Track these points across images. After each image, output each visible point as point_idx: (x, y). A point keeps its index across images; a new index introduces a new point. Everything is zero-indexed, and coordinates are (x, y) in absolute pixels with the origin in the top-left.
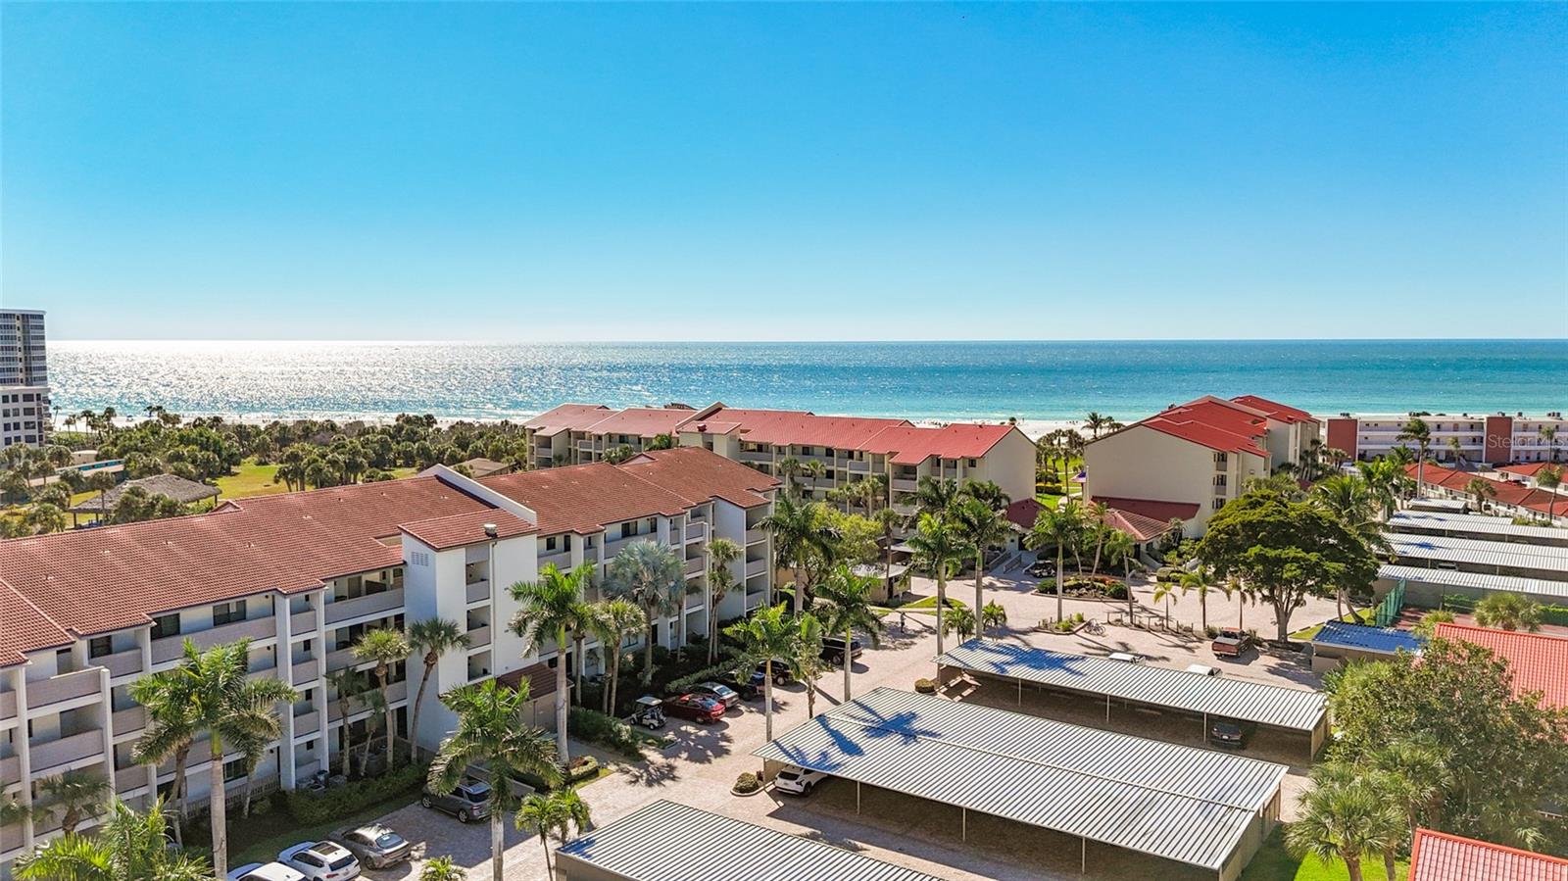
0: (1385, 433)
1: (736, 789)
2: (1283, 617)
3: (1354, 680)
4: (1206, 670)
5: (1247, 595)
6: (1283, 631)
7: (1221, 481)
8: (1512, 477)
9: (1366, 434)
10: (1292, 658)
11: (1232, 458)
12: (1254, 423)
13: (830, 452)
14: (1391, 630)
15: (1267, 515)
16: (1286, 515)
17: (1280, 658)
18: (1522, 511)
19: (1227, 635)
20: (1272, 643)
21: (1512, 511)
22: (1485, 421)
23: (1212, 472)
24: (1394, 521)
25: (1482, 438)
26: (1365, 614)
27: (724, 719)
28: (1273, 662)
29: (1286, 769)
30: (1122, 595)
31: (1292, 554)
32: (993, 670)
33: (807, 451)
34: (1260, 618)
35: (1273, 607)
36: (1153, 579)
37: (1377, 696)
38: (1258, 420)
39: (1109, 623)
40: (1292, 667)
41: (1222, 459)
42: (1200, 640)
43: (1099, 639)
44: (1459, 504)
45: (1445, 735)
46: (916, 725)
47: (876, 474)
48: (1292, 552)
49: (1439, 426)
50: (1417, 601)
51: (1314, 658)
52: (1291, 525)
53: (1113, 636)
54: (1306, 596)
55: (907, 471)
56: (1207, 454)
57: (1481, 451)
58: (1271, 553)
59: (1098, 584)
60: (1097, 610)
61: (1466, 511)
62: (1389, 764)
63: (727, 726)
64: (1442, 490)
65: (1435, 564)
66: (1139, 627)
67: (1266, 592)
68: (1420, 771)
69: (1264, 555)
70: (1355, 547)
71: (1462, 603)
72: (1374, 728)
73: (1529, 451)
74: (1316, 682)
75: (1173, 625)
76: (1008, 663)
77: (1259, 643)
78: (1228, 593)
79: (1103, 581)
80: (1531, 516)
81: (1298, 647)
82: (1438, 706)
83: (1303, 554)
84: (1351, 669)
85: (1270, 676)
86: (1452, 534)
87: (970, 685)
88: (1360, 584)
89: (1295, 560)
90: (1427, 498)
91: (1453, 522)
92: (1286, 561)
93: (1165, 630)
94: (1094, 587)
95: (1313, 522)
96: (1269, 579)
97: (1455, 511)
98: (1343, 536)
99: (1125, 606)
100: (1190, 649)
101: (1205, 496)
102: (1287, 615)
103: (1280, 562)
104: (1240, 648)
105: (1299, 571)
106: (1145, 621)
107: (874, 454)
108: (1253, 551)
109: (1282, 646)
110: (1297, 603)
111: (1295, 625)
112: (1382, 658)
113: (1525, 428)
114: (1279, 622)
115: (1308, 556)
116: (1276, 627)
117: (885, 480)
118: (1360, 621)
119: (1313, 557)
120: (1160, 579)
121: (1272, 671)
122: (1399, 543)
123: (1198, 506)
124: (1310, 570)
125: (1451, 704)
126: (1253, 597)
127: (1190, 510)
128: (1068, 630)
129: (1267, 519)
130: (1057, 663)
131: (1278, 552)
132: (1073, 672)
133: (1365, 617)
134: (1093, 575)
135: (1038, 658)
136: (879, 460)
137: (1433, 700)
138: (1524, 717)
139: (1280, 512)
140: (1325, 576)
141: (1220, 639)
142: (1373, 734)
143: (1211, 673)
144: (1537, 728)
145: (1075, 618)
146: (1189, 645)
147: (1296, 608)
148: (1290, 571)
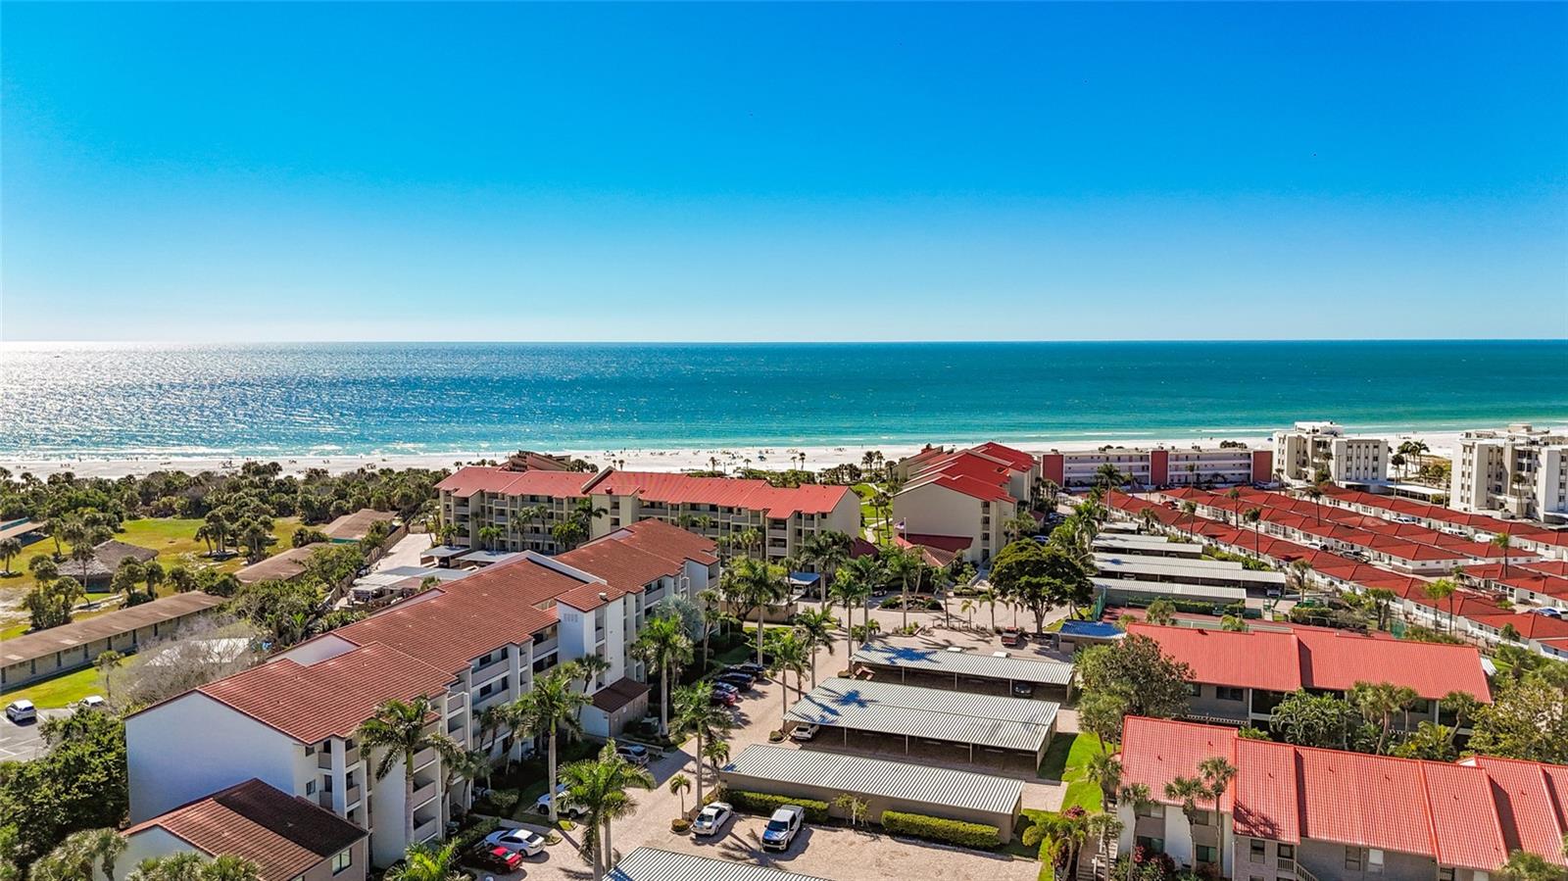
0: (1083, 464)
1: (771, 740)
2: (1039, 618)
3: (1089, 656)
4: (1004, 655)
5: (1018, 606)
6: (1040, 627)
7: (986, 521)
8: (1168, 499)
9: (1069, 465)
10: (1046, 644)
11: (993, 505)
12: (998, 471)
13: (713, 508)
14: (1099, 623)
15: (1030, 556)
16: (1041, 555)
17: (1040, 644)
18: (1173, 530)
19: (1008, 631)
20: (1034, 635)
21: (1168, 529)
22: (1150, 454)
23: (980, 515)
24: (1096, 543)
25: (1148, 467)
26: (1085, 612)
27: (735, 704)
28: (1037, 647)
29: (1059, 704)
30: (936, 607)
31: (1046, 581)
32: (888, 663)
33: (694, 507)
34: (1026, 620)
35: (1033, 613)
36: (951, 594)
37: (1105, 663)
38: (1002, 468)
39: (934, 627)
40: (1047, 650)
41: (986, 505)
42: (992, 636)
43: (931, 638)
44: (1133, 527)
45: (1134, 679)
46: (862, 697)
47: (755, 525)
48: (1046, 579)
49: (1119, 458)
50: (1115, 602)
51: (1060, 644)
52: (1044, 562)
53: (940, 636)
54: (1054, 606)
55: (778, 523)
56: (977, 503)
57: (1148, 476)
58: (1034, 581)
59: (918, 600)
60: (925, 619)
61: (1139, 532)
62: (1112, 693)
63: (739, 708)
64: (1123, 513)
65: (1121, 575)
66: (953, 629)
67: (1031, 604)
68: (1126, 695)
69: (1030, 582)
70: (1080, 573)
71: (1140, 601)
72: (1103, 678)
73: (1179, 476)
74: (1065, 657)
75: (974, 626)
76: (894, 658)
77: (1026, 635)
78: (1007, 604)
79: (922, 598)
80: (1179, 533)
81: (1049, 636)
82: (1130, 666)
83: (1052, 581)
84: (1087, 650)
85: (1036, 656)
86: (1131, 551)
87: (869, 673)
88: (1083, 595)
89: (1048, 584)
90: (1115, 521)
91: (1133, 542)
92: (1043, 585)
93: (970, 630)
94: (916, 602)
95: (1055, 559)
96: (1034, 598)
97: (1132, 532)
98: (1073, 567)
99: (939, 614)
100: (987, 642)
101: (976, 533)
102: (1042, 617)
103: (1039, 586)
104: (1016, 639)
105: (1051, 591)
106: (956, 625)
107: (751, 511)
108: (1024, 579)
109: (1039, 636)
110: (1048, 609)
111: (1045, 624)
112: (1103, 643)
113: (1177, 458)
114: (1037, 621)
115: (1055, 582)
116: (1036, 625)
117: (761, 529)
118: (1082, 617)
119: (1058, 582)
120: (956, 594)
121: (1038, 653)
122: (1101, 561)
123: (972, 539)
124: (1057, 590)
125: (1135, 664)
126: (1022, 607)
127: (966, 542)
128: (911, 634)
129: (1031, 559)
130: (921, 656)
131: (1038, 579)
132: (931, 661)
133: (1085, 614)
134: (916, 594)
135: (908, 654)
136: (755, 514)
137: (1128, 663)
138: (1166, 669)
139: (1037, 554)
140: (1064, 594)
141: (1005, 634)
142: (1103, 681)
143: (1007, 656)
144: (1171, 674)
145: (913, 626)
146: (987, 639)
147: (1048, 613)
148: (1046, 592)
